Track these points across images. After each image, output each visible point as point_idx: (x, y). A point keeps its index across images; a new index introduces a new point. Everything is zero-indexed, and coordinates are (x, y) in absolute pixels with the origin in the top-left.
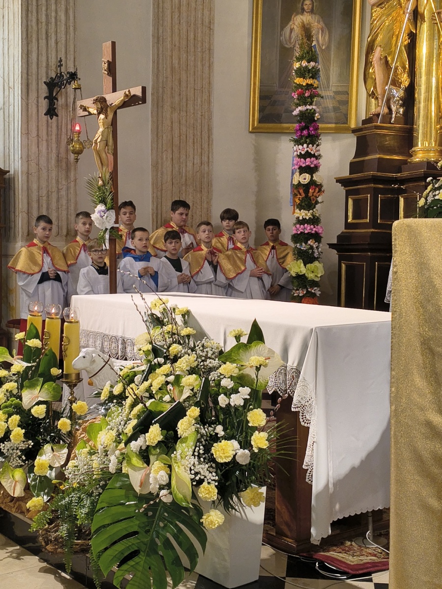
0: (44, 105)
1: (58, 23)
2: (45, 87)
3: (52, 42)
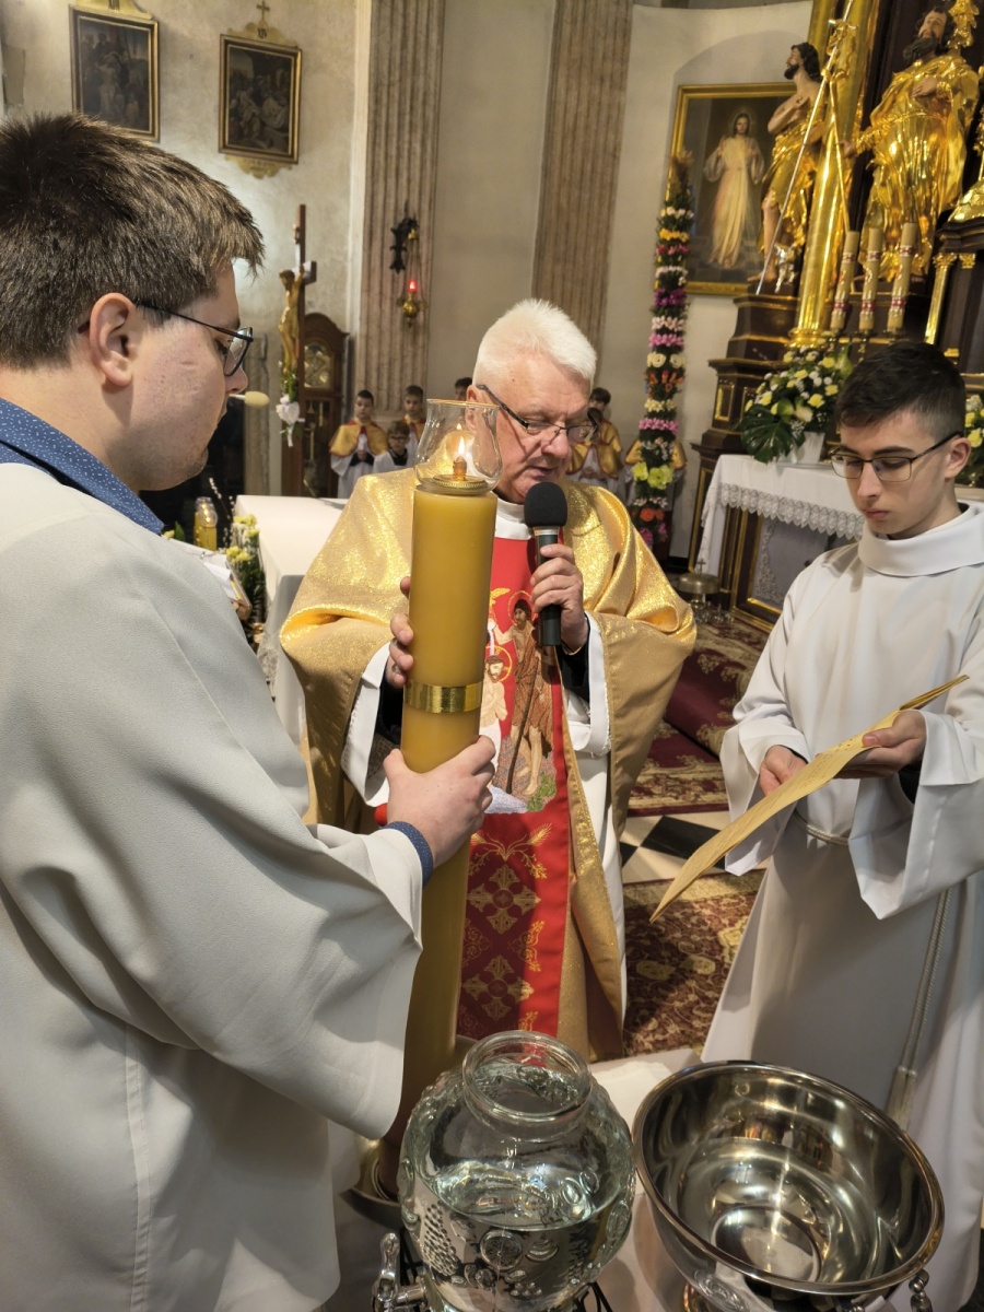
0: (390, 255)
1: (413, 157)
2: (391, 235)
3: (403, 180)
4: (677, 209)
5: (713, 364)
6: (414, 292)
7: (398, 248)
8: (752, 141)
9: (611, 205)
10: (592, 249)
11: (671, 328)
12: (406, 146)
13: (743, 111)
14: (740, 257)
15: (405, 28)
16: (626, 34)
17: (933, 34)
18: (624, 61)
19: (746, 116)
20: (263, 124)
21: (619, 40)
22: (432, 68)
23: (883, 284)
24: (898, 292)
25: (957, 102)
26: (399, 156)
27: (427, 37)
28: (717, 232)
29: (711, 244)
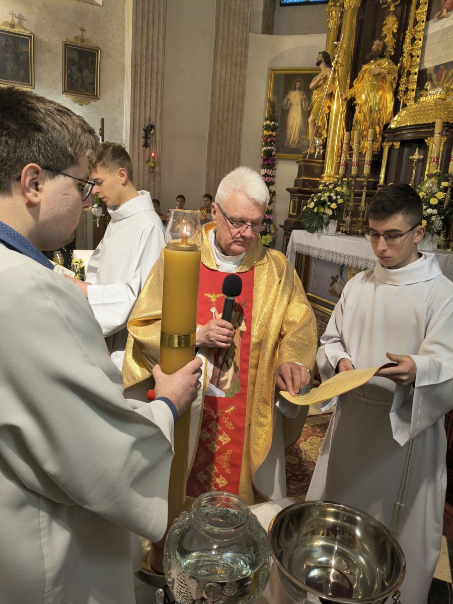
0: (142, 141)
1: (152, 97)
2: (143, 132)
3: (148, 108)
4: (271, 122)
5: (288, 190)
6: (154, 157)
7: (146, 138)
8: (303, 92)
9: (241, 120)
10: (234, 139)
11: (269, 174)
12: (149, 92)
13: (298, 79)
14: (299, 143)
15: (148, 40)
16: (246, 45)
17: (378, 50)
18: (246, 57)
19: (300, 81)
20: (83, 81)
21: (244, 48)
22: (160, 59)
23: (361, 155)
24: (368, 158)
25: (389, 78)
26: (146, 97)
27: (158, 44)
28: (288, 132)
29: (286, 136)
